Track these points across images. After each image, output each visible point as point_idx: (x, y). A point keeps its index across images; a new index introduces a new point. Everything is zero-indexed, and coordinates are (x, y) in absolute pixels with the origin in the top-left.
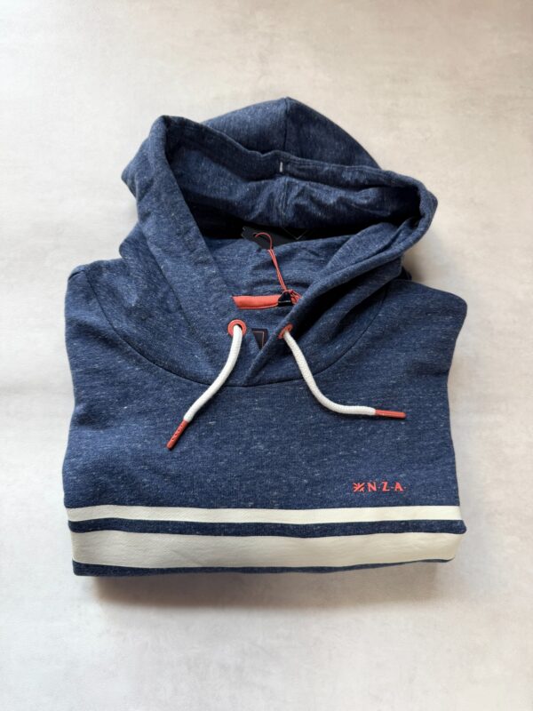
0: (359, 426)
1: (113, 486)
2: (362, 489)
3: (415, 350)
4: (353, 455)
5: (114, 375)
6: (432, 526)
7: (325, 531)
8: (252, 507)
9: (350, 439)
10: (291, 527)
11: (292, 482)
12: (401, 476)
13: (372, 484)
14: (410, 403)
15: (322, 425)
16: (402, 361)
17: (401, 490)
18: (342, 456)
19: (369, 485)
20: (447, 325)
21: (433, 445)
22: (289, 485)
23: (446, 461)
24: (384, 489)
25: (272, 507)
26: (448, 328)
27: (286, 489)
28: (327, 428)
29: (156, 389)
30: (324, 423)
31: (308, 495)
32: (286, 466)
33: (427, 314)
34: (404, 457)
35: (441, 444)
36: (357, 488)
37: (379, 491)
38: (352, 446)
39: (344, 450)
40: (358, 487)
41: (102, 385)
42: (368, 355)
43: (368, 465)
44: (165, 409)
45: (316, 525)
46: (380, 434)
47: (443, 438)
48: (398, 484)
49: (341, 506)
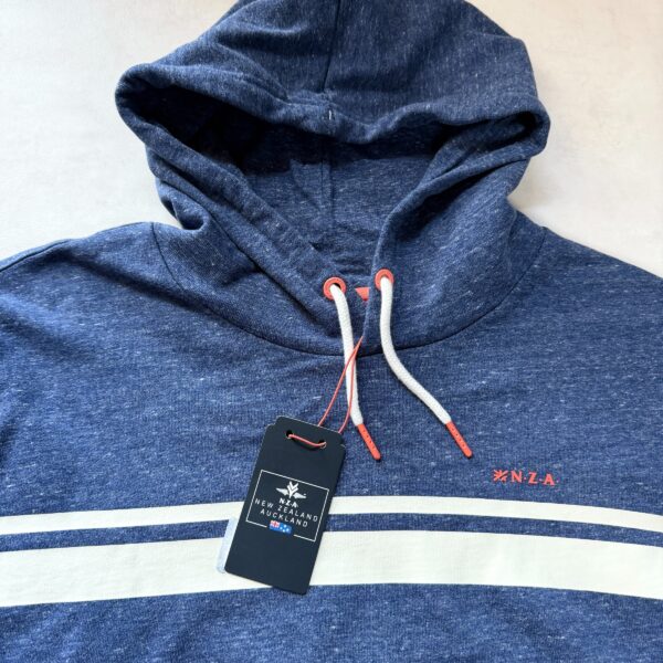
0: (505, 401)
1: (194, 480)
2: (504, 478)
3: (576, 310)
4: (496, 436)
5: (188, 340)
6: (590, 530)
7: (457, 524)
8: (367, 494)
9: (492, 417)
10: (416, 518)
11: (417, 465)
12: (555, 466)
13: (517, 473)
14: (573, 376)
15: (455, 399)
16: (560, 324)
17: (552, 483)
18: (480, 437)
19: (513, 473)
20: (615, 276)
21: (605, 429)
22: (413, 468)
23: (621, 451)
24: (531, 481)
25: (391, 493)
26: (616, 279)
27: (408, 471)
28: (462, 403)
29: (244, 359)
30: (458, 396)
31: (436, 480)
32: (408, 445)
33: (587, 264)
34: (564, 442)
35: (617, 428)
36: (498, 477)
37: (525, 482)
38: (495, 424)
39: (484, 429)
40: (499, 475)
41: (174, 350)
42: (516, 316)
43: (515, 449)
44: (256, 383)
45: (446, 516)
46: (533, 413)
47: (621, 421)
48: (549, 475)
49: (477, 496)
